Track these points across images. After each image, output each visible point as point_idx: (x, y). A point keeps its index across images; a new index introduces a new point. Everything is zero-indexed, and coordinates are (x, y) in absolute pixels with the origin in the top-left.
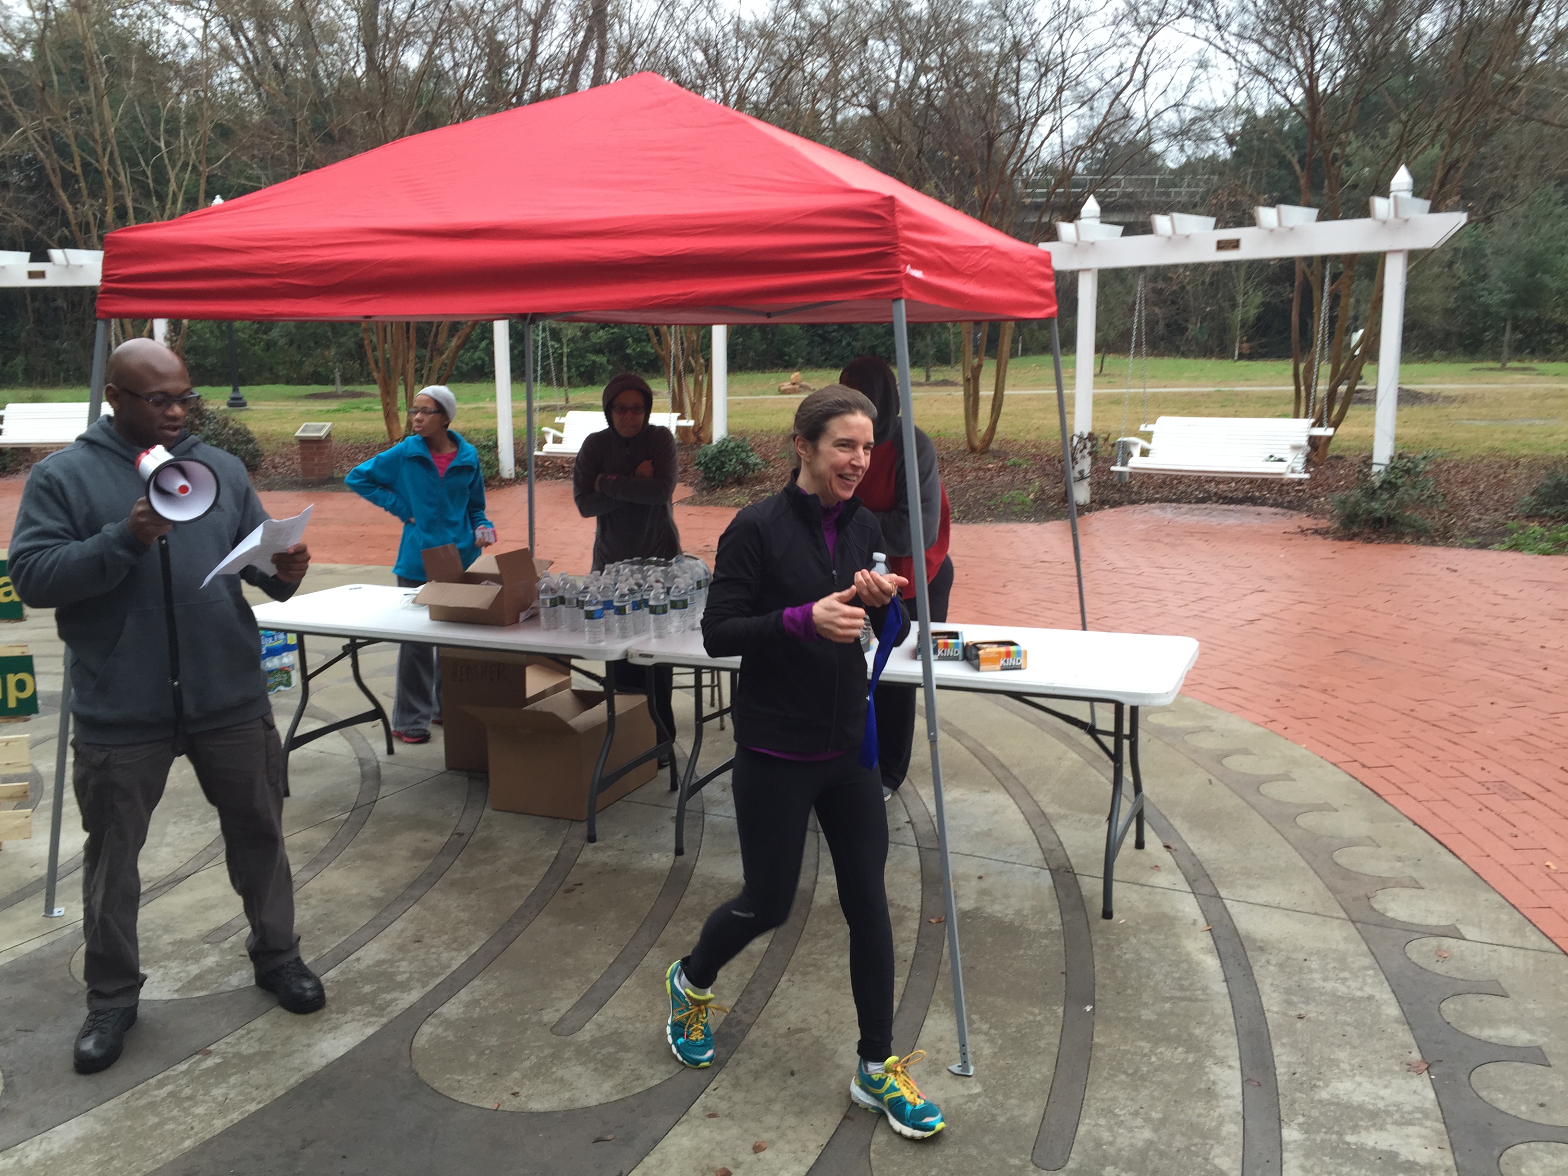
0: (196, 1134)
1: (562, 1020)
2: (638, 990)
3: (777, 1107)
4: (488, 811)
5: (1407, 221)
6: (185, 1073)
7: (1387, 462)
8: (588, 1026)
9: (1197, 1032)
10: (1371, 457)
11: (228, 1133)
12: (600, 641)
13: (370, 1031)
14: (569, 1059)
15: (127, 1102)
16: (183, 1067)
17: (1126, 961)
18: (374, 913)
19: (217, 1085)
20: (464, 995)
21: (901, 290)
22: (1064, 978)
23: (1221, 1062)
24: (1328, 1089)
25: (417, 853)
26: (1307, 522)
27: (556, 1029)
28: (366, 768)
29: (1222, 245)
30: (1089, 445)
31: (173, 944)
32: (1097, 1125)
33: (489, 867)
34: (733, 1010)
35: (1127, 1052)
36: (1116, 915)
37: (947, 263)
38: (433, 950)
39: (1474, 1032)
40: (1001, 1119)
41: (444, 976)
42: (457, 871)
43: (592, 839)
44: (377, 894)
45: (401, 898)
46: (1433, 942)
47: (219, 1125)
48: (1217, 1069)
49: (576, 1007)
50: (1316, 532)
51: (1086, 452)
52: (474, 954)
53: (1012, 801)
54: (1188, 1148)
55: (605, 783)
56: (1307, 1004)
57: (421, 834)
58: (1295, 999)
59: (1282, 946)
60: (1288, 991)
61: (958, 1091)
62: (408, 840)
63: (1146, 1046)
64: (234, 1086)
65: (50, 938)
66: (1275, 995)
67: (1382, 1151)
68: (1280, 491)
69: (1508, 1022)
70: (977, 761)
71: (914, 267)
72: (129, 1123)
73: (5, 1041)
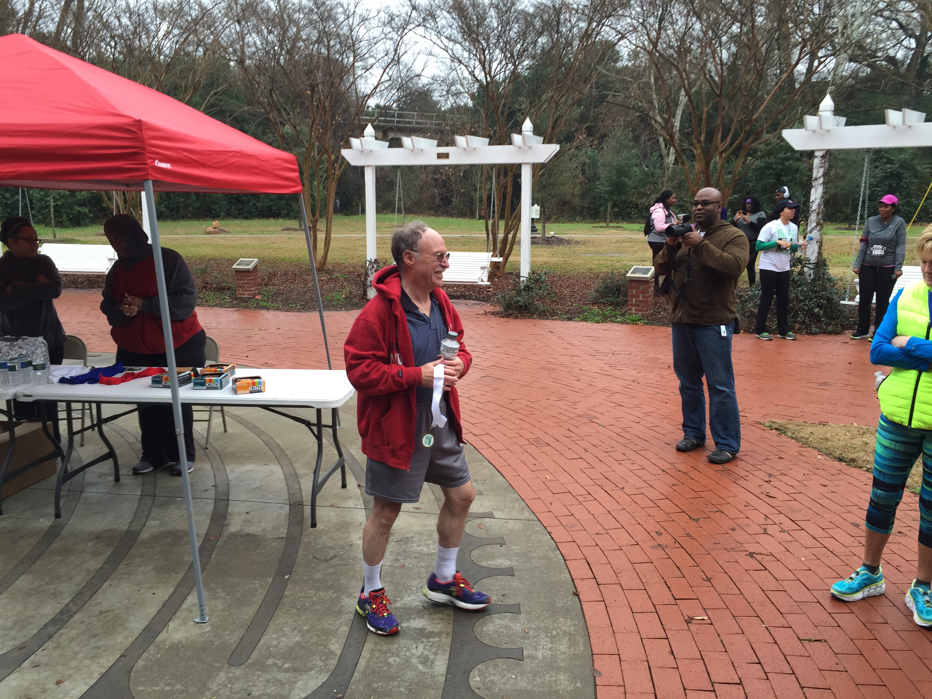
2: (6, 601)
3: (80, 656)
5: (530, 147)
7: (527, 276)
9: (343, 581)
10: (519, 273)
17: (316, 549)
21: (148, 174)
22: (278, 562)
23: (350, 596)
24: (402, 602)
26: (489, 308)
29: (440, 156)
30: (375, 266)
32: (272, 638)
34: (67, 605)
35: (300, 597)
36: (318, 525)
37: (194, 160)
39: (484, 564)
40: (216, 643)
46: (479, 521)
48: (347, 600)
50: (493, 313)
51: (373, 270)
53: (280, 468)
54: (317, 642)
55: (8, 478)
56: (405, 559)
58: (400, 558)
59: (403, 531)
60: (398, 554)
61: (197, 630)
63: (312, 592)
66: (390, 557)
67: (418, 629)
68: (479, 291)
69: (501, 557)
70: (267, 448)
71: (161, 161)
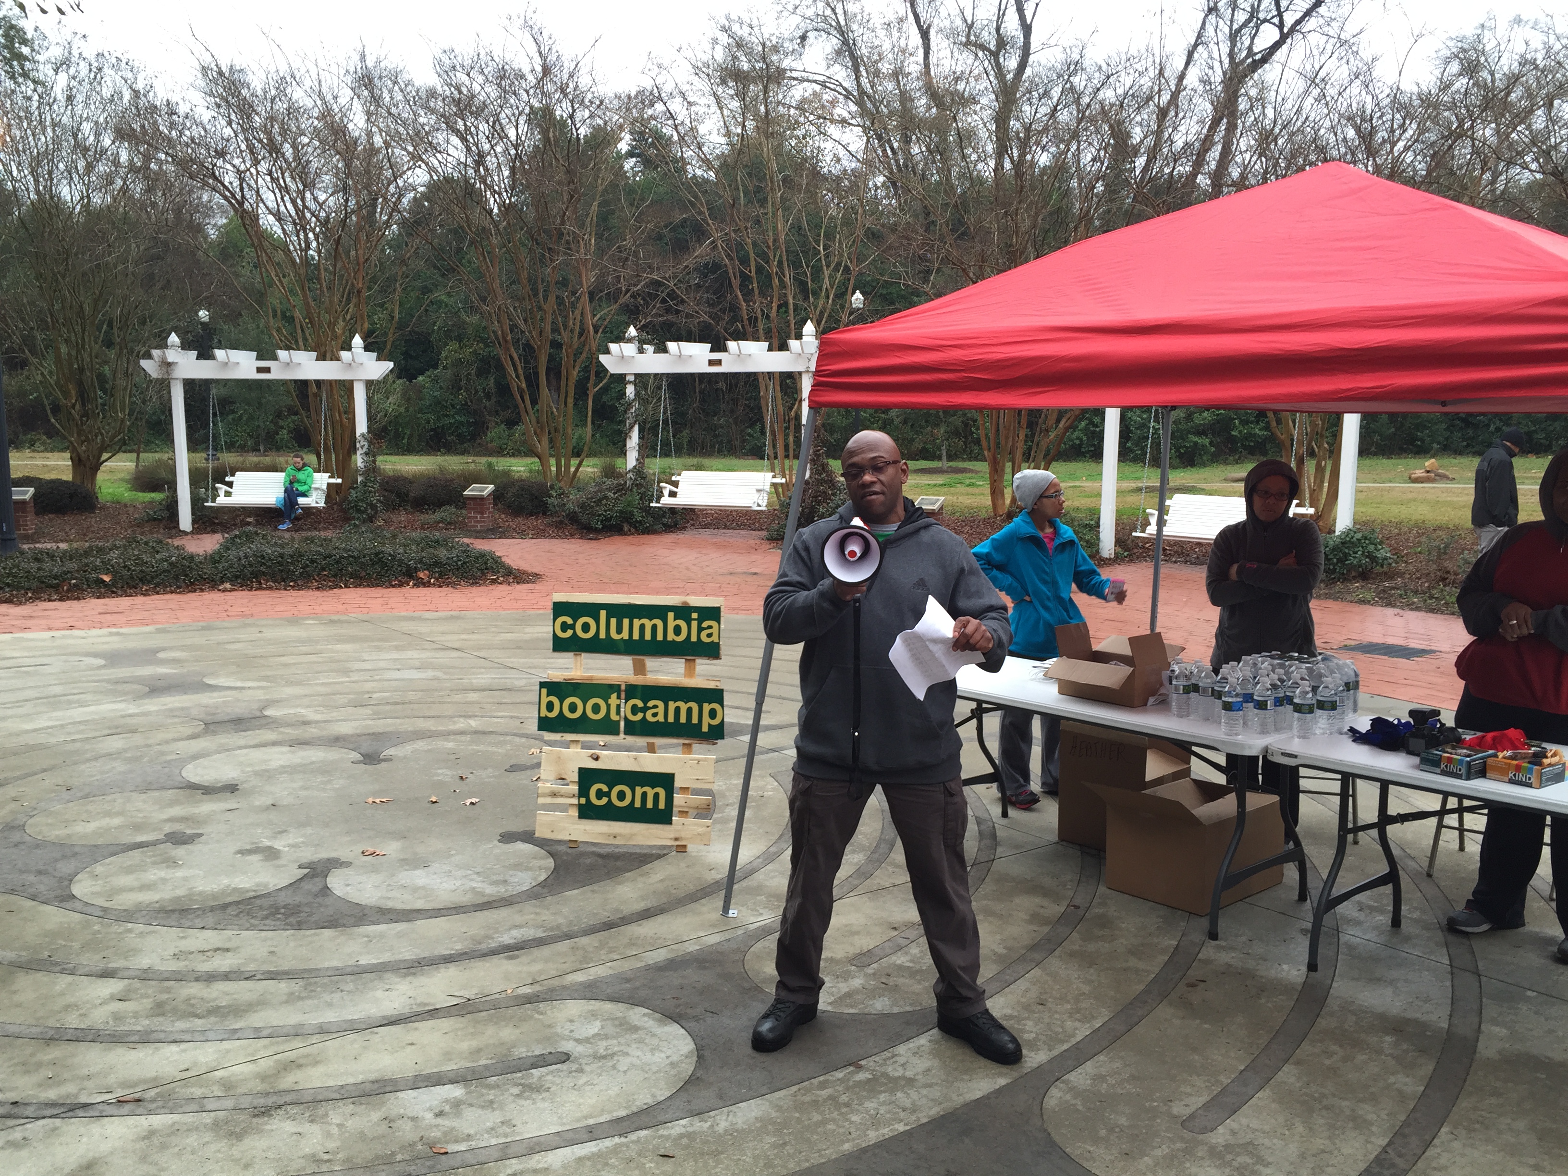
0: (854, 1140)
1: (1192, 1116)
2: (1273, 1106)
4: (1102, 889)
6: (843, 1080)
8: (1221, 1129)
11: (879, 1145)
12: (1237, 734)
13: (1002, 1082)
14: (1202, 1158)
15: (795, 1095)
16: (839, 1074)
18: (999, 969)
19: (869, 1098)
20: (1089, 1067)
25: (1035, 918)
27: (1186, 1123)
28: (983, 827)
33: (1106, 945)
38: (1057, 1016)
41: (1070, 1045)
42: (1075, 942)
43: (1213, 935)
44: (1001, 950)
45: (1022, 959)
47: (873, 1136)
49: (1206, 1106)
52: (1098, 1029)
55: (1232, 881)
57: (1038, 900)
62: (1026, 903)
64: (883, 1104)
65: (727, 935)
72: (797, 1115)
73: (696, 1019)
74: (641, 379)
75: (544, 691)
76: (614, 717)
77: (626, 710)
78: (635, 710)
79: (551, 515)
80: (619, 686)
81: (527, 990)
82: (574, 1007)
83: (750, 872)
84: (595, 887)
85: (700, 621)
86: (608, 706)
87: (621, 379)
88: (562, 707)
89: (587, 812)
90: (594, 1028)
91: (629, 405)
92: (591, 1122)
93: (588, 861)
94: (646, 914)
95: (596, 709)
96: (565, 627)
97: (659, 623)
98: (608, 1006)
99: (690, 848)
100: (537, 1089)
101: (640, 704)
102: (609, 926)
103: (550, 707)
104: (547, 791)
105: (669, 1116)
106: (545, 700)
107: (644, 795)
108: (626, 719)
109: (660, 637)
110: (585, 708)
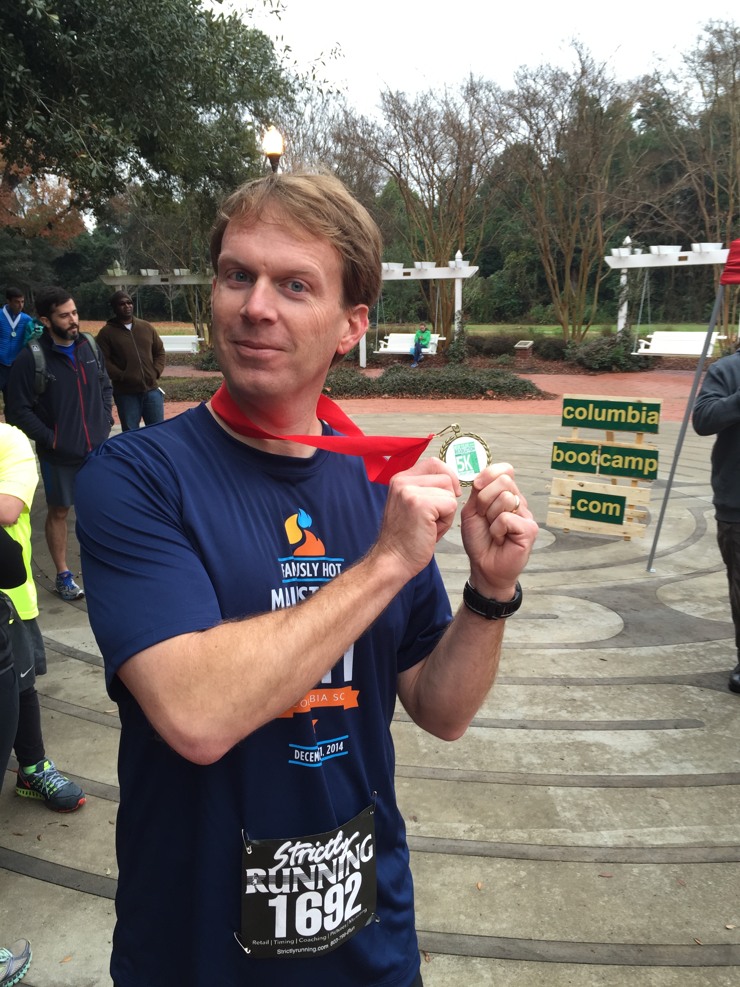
0: (704, 669)
6: (702, 646)
15: (675, 648)
16: (702, 644)
31: (704, 597)
65: (648, 580)
72: (675, 656)
73: (625, 611)
74: (632, 272)
75: (556, 447)
76: (593, 463)
77: (600, 459)
78: (606, 460)
79: (567, 360)
80: (597, 446)
81: (539, 589)
82: (563, 599)
83: (665, 554)
84: (577, 551)
85: (648, 411)
86: (591, 457)
87: (618, 272)
88: (565, 456)
89: (575, 514)
90: (572, 608)
91: (622, 289)
92: (567, 642)
93: (574, 539)
94: (604, 566)
95: (584, 458)
96: (569, 413)
97: (623, 412)
98: (579, 600)
99: (632, 539)
100: (542, 626)
101: (609, 457)
102: (583, 568)
103: (558, 456)
104: (554, 501)
105: (605, 646)
106: (556, 452)
107: (608, 508)
108: (600, 465)
109: (623, 420)
110: (577, 458)
